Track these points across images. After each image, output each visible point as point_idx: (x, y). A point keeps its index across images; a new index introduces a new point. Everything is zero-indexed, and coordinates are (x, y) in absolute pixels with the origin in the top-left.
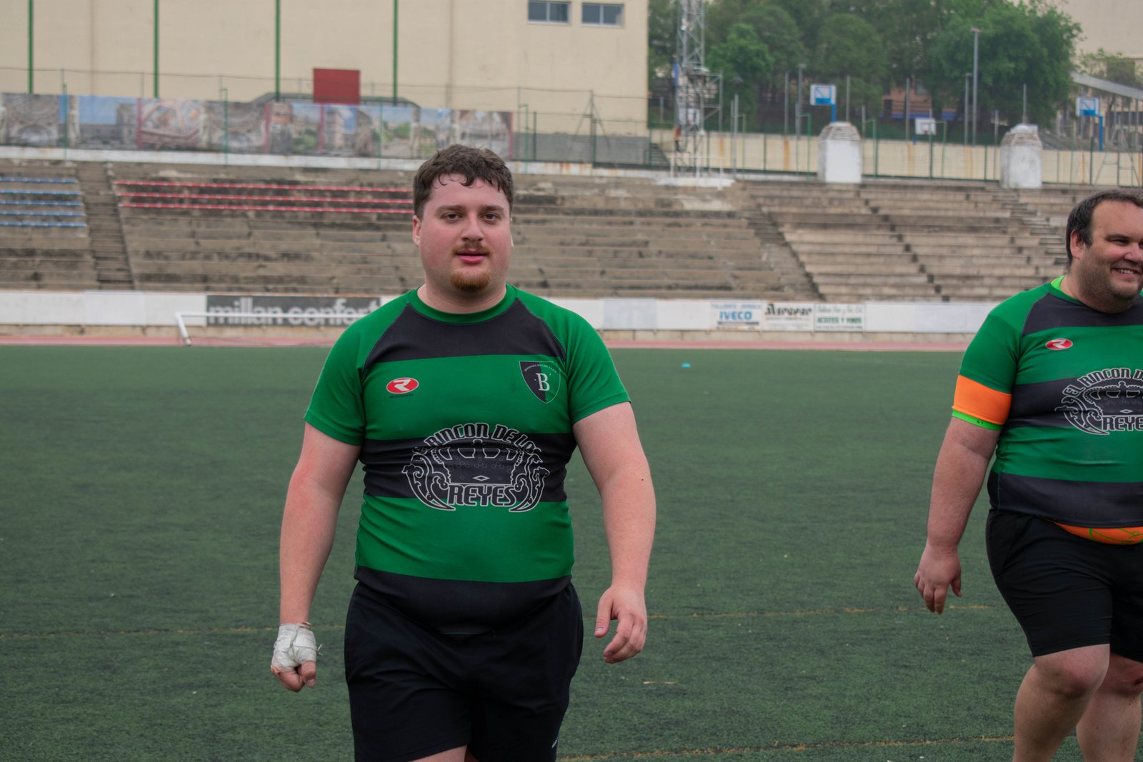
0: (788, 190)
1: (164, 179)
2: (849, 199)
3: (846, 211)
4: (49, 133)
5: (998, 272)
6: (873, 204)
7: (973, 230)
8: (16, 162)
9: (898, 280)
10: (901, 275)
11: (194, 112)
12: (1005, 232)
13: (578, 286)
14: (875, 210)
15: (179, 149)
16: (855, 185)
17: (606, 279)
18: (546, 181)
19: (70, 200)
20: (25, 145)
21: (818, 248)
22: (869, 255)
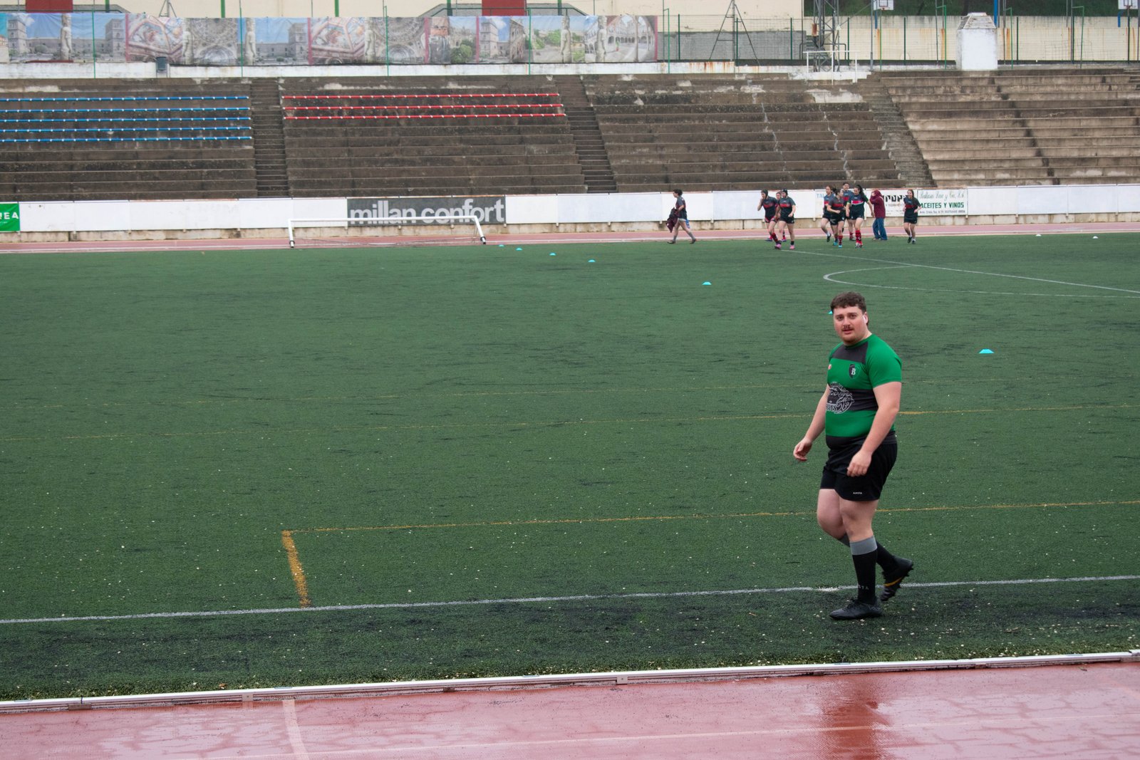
0: (923, 80)
1: (328, 92)
2: (982, 87)
3: (977, 98)
4: (229, 53)
5: (1115, 153)
6: (1004, 91)
7: (1098, 113)
8: (198, 82)
9: (1012, 164)
10: (1017, 160)
11: (359, 27)
12: (1132, 114)
13: (698, 180)
14: (1005, 97)
15: (346, 63)
16: (992, 72)
17: (726, 173)
18: (685, 80)
19: (240, 116)
20: (208, 65)
21: (938, 136)
22: (988, 141)
